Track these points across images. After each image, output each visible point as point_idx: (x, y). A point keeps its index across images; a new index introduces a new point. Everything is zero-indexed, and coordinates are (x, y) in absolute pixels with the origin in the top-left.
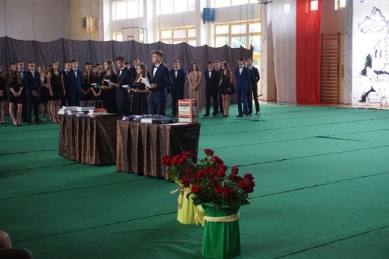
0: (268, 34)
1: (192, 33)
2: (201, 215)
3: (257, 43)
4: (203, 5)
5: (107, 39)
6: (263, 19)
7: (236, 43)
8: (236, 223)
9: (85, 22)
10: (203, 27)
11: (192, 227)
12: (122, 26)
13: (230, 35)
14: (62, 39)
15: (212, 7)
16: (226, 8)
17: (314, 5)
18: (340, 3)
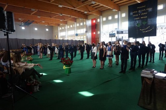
0: (87, 38)
1: (74, 38)
2: (65, 67)
3: (85, 39)
4: (76, 33)
5: (59, 39)
6: (86, 36)
7: (81, 40)
8: (70, 68)
10: (76, 37)
12: (62, 37)
13: (81, 38)
14: (50, 39)
15: (77, 33)
17: (94, 33)
18: (99, 33)
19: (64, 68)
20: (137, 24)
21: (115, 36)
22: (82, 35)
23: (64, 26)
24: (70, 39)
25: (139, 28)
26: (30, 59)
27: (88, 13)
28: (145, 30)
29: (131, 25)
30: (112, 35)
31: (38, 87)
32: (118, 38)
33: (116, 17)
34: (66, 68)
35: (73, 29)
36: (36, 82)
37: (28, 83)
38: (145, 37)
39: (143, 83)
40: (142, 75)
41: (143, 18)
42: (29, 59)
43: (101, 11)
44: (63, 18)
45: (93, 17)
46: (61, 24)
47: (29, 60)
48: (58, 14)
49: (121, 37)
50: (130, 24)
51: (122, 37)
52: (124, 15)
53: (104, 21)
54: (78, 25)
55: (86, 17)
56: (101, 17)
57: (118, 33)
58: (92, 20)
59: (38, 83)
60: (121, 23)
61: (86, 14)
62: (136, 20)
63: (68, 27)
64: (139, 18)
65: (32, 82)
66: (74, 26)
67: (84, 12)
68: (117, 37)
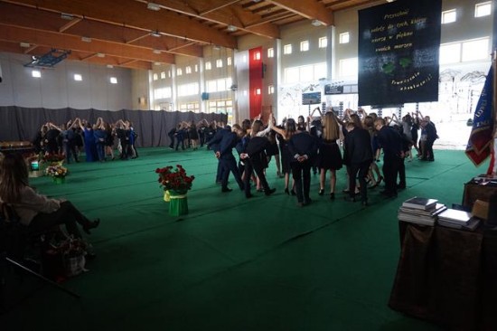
0: (236, 106)
1: (197, 106)
2: (168, 196)
3: (230, 111)
4: (202, 91)
5: (152, 109)
6: (233, 99)
7: (219, 111)
8: (185, 199)
9: (140, 101)
10: (203, 103)
11: (168, 203)
12: (160, 102)
13: (217, 107)
14: (123, 110)
15: (207, 92)
16: (213, 94)
17: (259, 92)
18: (271, 90)
19: (166, 199)
20: (385, 66)
21: (318, 102)
22: (221, 96)
23: (166, 70)
24: (184, 109)
25: (389, 78)
26: (60, 171)
27: (238, 30)
28: (408, 85)
29: (366, 69)
30: (310, 98)
31: (83, 261)
32: (327, 106)
33: (323, 43)
34: (171, 197)
35: (194, 77)
36: (75, 243)
37: (52, 248)
38: (405, 105)
39: (406, 239)
40: (402, 217)
41: (400, 46)
42: (55, 171)
43: (278, 26)
44: (162, 43)
45: (254, 44)
46: (157, 64)
47: (57, 173)
48: (147, 33)
49: (338, 105)
50: (362, 66)
51: (341, 104)
52: (345, 38)
53: (287, 55)
54: (209, 66)
55: (233, 42)
56: (279, 42)
57: (328, 90)
58: (252, 52)
59: (83, 247)
60: (337, 62)
61: (232, 32)
62: (380, 54)
63: (180, 72)
64: (389, 48)
65: (62, 245)
66: (196, 70)
67: (226, 27)
68: (324, 104)
